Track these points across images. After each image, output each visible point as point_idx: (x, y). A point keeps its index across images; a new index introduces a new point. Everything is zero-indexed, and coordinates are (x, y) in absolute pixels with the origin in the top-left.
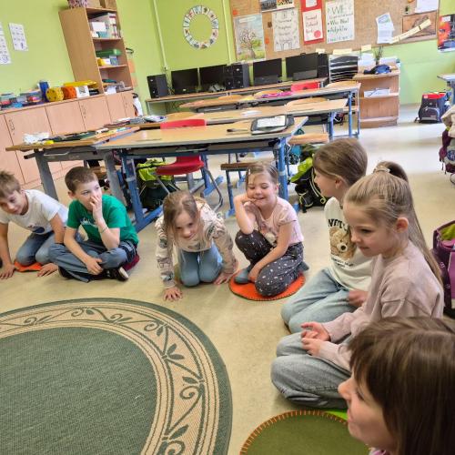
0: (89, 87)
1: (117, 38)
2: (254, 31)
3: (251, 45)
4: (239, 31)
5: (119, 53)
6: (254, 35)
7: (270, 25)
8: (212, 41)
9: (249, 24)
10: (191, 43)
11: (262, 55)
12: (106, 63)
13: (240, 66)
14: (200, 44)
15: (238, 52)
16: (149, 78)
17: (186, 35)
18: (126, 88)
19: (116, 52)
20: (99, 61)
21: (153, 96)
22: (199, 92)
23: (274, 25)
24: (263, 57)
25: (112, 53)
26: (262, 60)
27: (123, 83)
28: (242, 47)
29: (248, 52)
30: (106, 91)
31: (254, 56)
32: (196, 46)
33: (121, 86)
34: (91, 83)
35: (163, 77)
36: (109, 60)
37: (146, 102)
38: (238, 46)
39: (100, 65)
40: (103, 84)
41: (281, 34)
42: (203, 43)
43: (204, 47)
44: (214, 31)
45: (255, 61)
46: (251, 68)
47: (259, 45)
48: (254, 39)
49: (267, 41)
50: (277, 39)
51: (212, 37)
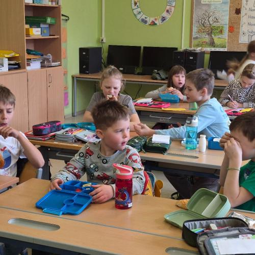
0: (10, 59)
1: (54, 5)
2: (217, 15)
3: (211, 31)
4: (198, 13)
5: (53, 21)
6: (217, 21)
7: (238, 11)
8: (163, 19)
9: (213, 7)
10: (139, 17)
11: (223, 43)
12: (36, 32)
13: (194, 54)
14: (150, 20)
15: (194, 35)
16: (81, 50)
17: (134, 7)
18: (53, 64)
19: (49, 20)
20: (27, 30)
21: (82, 71)
22: (139, 74)
23: (243, 12)
24: (224, 47)
25: (45, 22)
26: (222, 50)
27: (50, 56)
28: (199, 31)
29: (207, 38)
30: (29, 65)
31: (212, 44)
32: (144, 21)
33: (48, 60)
34: (13, 54)
35: (98, 50)
36: (40, 29)
37: (73, 77)
38: (195, 29)
39: (28, 35)
40: (27, 56)
41: (249, 24)
42: (152, 19)
43: (153, 24)
44: (168, 8)
45: (213, 49)
46: (207, 57)
47: (221, 32)
48: (215, 24)
49: (231, 29)
50: (244, 28)
51: (165, 14)
